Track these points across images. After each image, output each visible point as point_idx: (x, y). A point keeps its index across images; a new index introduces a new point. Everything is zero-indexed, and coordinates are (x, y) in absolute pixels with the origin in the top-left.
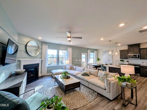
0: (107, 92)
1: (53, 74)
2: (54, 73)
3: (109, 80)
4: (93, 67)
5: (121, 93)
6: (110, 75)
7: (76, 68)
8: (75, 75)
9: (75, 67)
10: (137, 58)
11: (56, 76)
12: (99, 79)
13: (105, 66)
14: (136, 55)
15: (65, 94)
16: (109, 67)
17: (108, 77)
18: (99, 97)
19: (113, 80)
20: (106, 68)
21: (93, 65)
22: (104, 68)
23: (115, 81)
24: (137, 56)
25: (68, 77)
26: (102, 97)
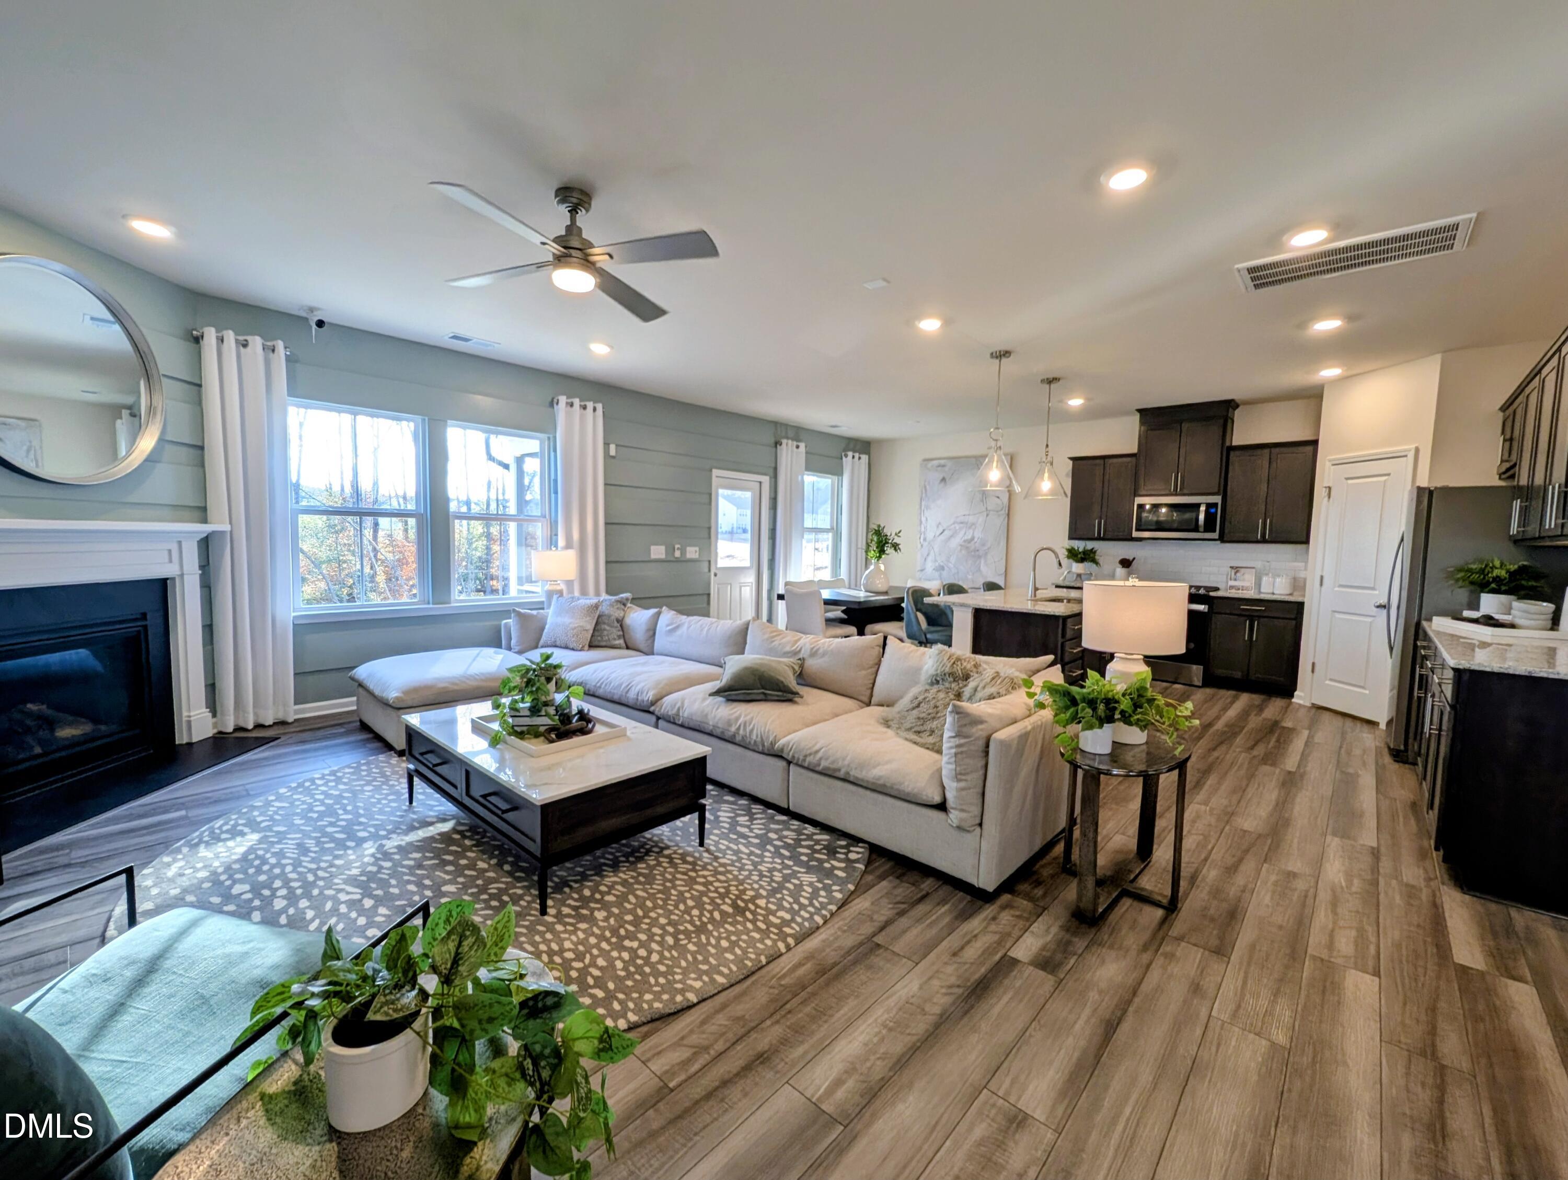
0: (959, 828)
1: (385, 704)
2: (392, 695)
3: (977, 721)
4: (829, 621)
5: (1062, 823)
6: (988, 673)
7: (652, 632)
8: (650, 696)
9: (638, 618)
10: (1196, 529)
11: (414, 719)
12: (886, 723)
13: (943, 599)
14: (1198, 506)
15: (543, 898)
16: (979, 614)
17: (967, 691)
18: (882, 878)
19: (1015, 721)
20: (950, 625)
21: (826, 594)
22: (931, 622)
23: (1027, 724)
24: (1202, 517)
25: (565, 718)
26: (914, 876)
